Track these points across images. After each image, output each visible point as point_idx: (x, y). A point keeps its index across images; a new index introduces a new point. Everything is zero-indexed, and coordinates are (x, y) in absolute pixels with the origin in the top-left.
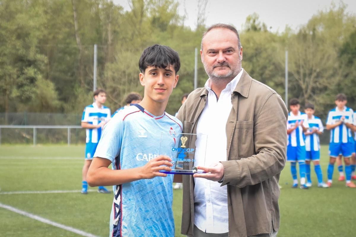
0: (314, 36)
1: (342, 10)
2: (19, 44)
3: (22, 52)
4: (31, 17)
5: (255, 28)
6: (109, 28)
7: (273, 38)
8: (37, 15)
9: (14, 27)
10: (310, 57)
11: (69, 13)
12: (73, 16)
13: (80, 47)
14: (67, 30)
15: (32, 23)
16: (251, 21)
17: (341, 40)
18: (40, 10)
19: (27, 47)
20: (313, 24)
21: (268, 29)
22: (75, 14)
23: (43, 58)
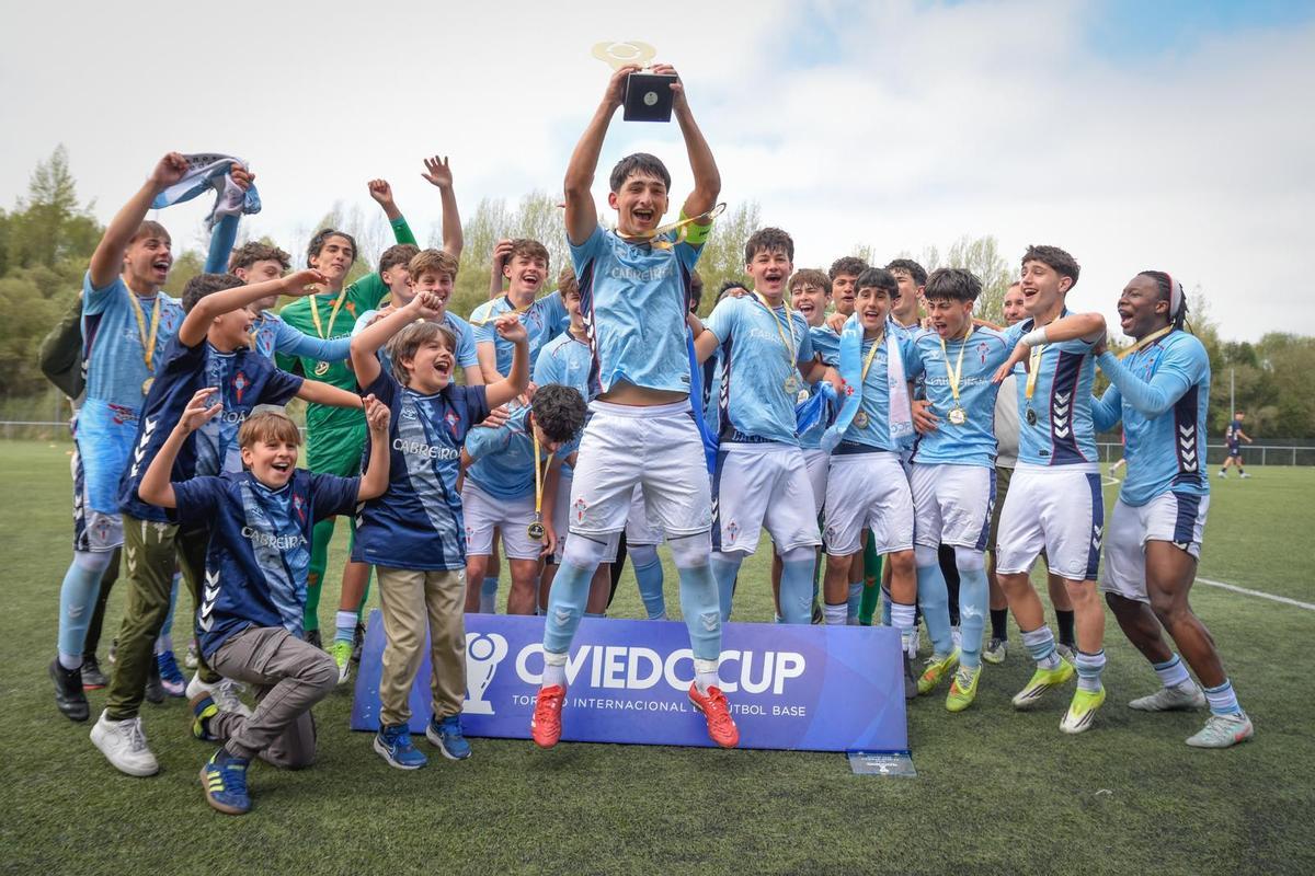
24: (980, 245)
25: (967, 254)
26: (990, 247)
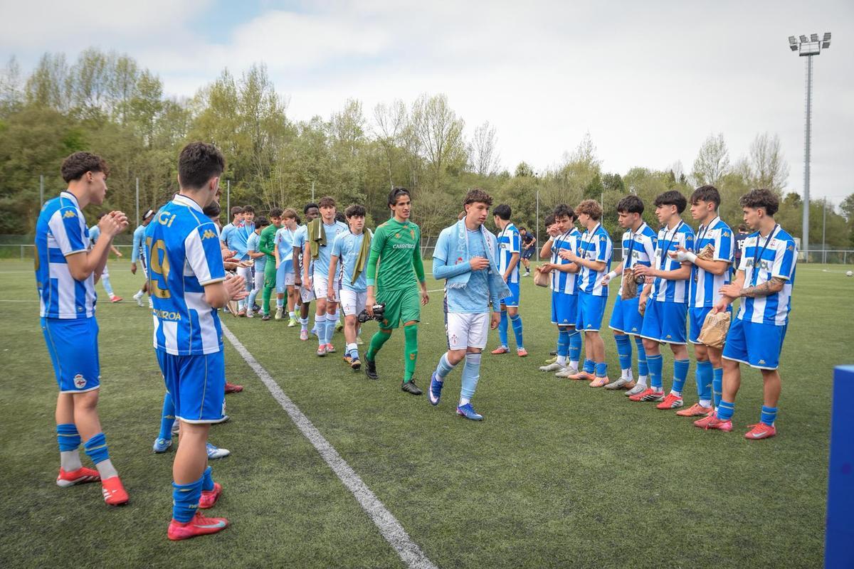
0: (566, 179)
1: (588, 161)
2: (345, 186)
3: (347, 192)
5: (523, 175)
6: (415, 174)
7: (537, 181)
9: (340, 173)
10: (562, 195)
11: (385, 163)
12: (388, 165)
14: (383, 175)
15: (353, 171)
17: (586, 184)
20: (566, 172)
21: (534, 174)
22: (390, 164)
24: (434, 101)
25: (426, 108)
26: (442, 102)
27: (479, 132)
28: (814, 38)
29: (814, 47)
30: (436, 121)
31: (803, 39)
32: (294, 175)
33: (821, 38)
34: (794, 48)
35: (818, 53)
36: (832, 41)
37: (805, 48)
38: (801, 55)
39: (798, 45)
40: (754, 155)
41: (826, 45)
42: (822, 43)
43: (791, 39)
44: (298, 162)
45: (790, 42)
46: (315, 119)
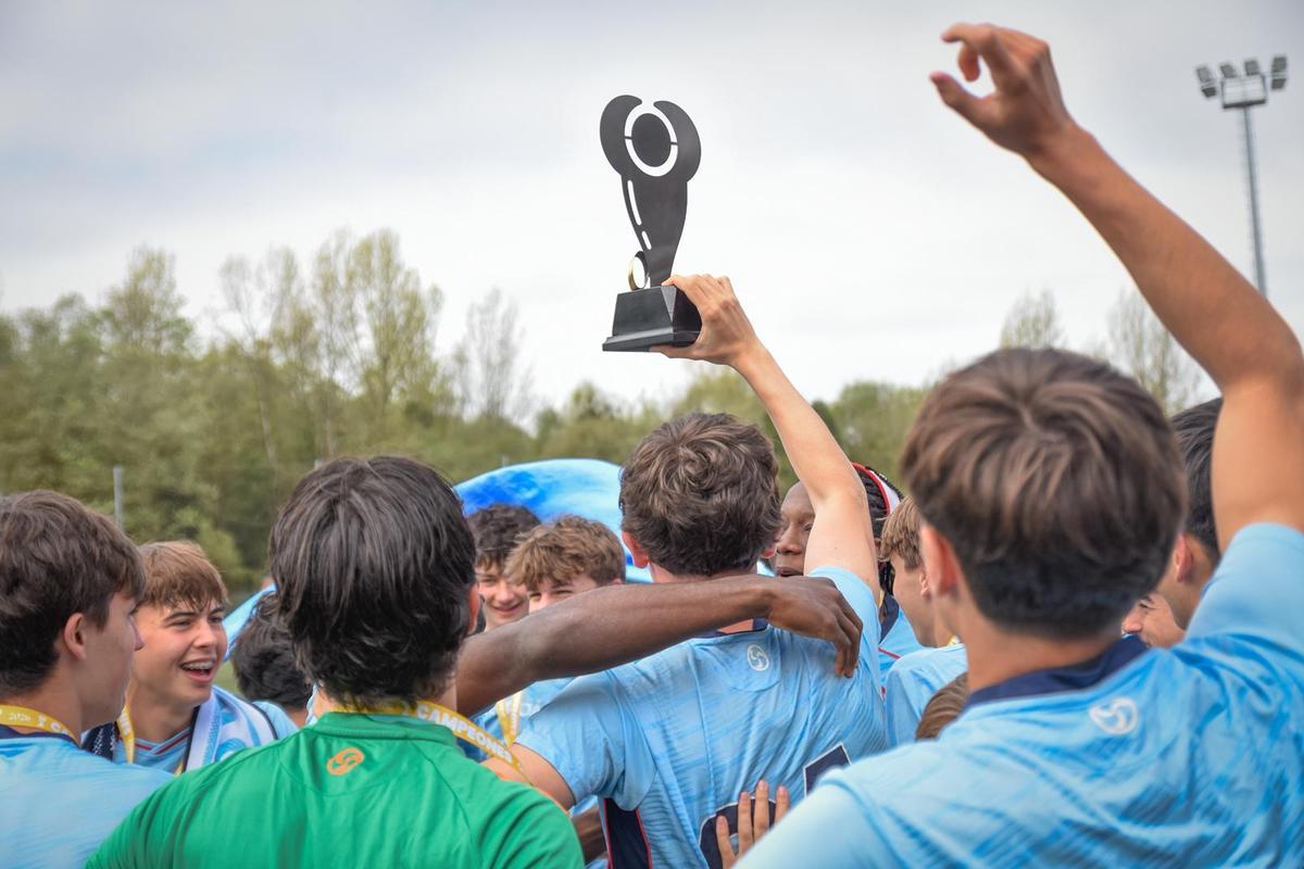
2: (163, 466)
3: (168, 482)
4: (184, 416)
6: (329, 426)
8: (193, 412)
9: (150, 437)
11: (250, 404)
12: (258, 410)
13: (277, 467)
14: (249, 435)
15: (185, 427)
16: (583, 400)
18: (198, 401)
19: (178, 473)
22: (262, 406)
23: (209, 491)
24: (368, 247)
26: (386, 248)
27: (477, 318)
28: (1252, 68)
29: (1253, 89)
30: (374, 295)
31: (1228, 71)
32: (27, 446)
33: (1265, 67)
34: (1209, 92)
35: (1261, 102)
36: (1292, 73)
37: (1234, 92)
38: (1227, 106)
39: (1217, 85)
40: (1118, 334)
41: (1278, 84)
42: (1269, 80)
43: (1203, 73)
44: (39, 413)
45: (1201, 79)
46: (67, 303)
